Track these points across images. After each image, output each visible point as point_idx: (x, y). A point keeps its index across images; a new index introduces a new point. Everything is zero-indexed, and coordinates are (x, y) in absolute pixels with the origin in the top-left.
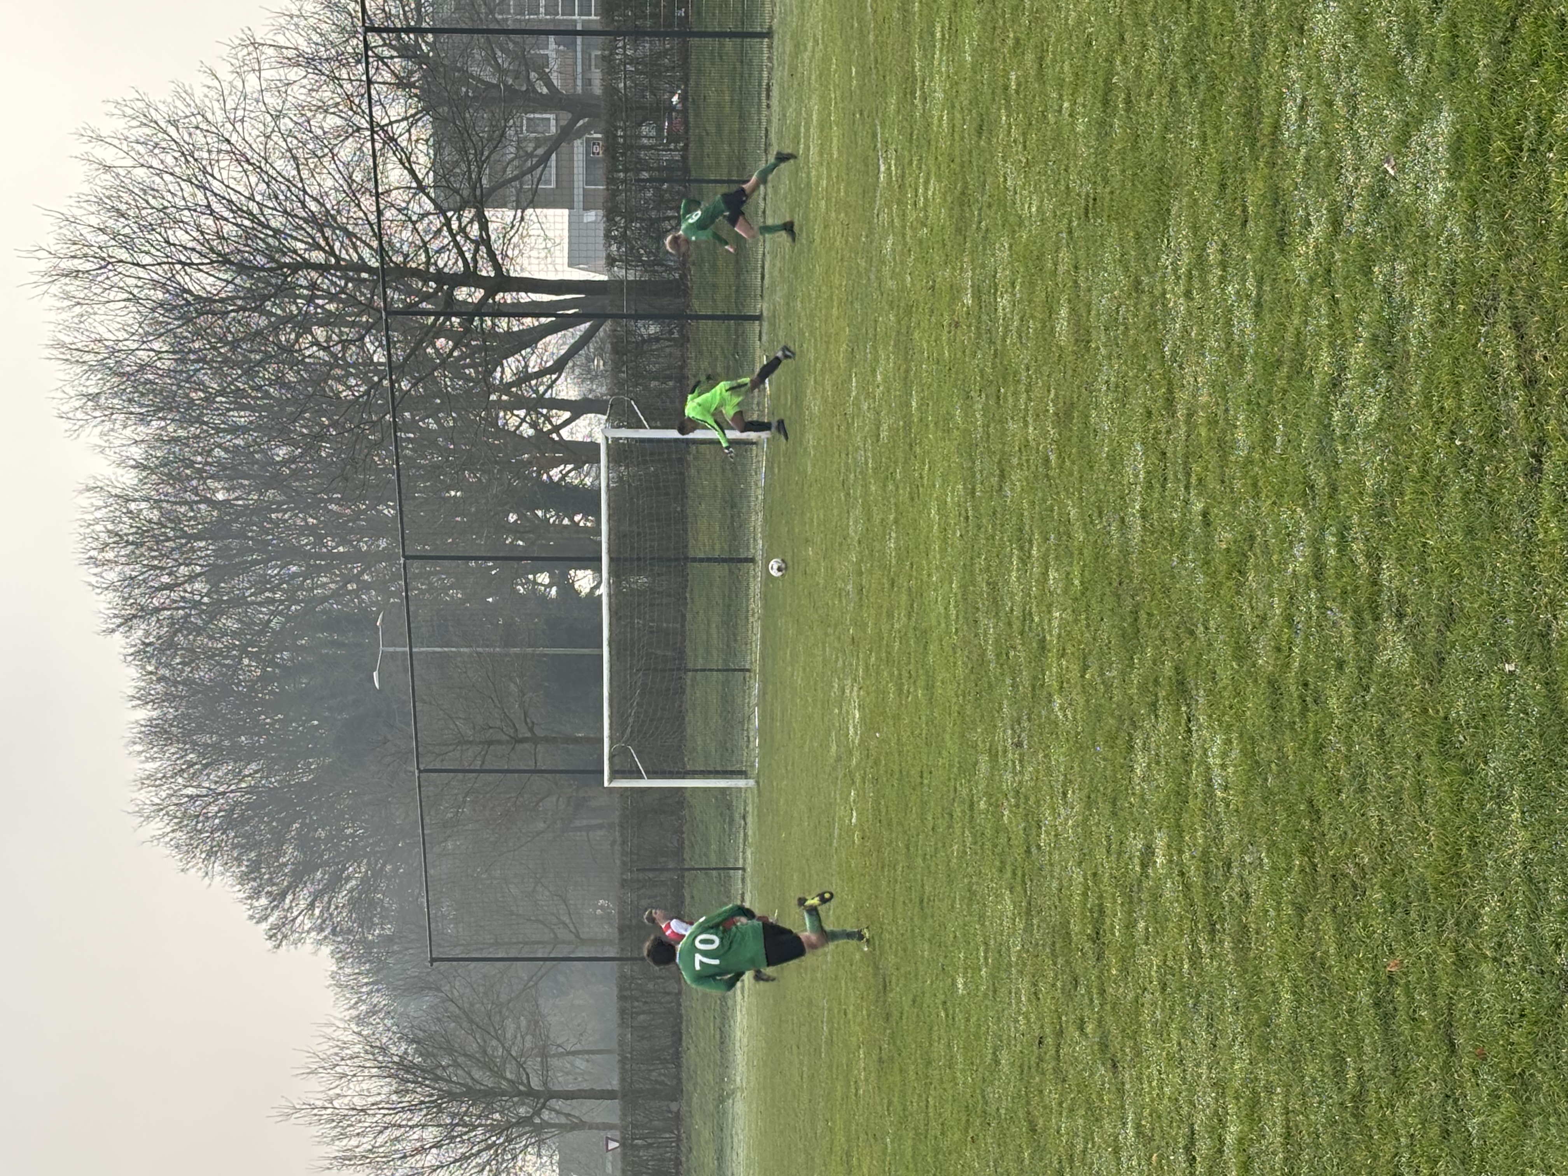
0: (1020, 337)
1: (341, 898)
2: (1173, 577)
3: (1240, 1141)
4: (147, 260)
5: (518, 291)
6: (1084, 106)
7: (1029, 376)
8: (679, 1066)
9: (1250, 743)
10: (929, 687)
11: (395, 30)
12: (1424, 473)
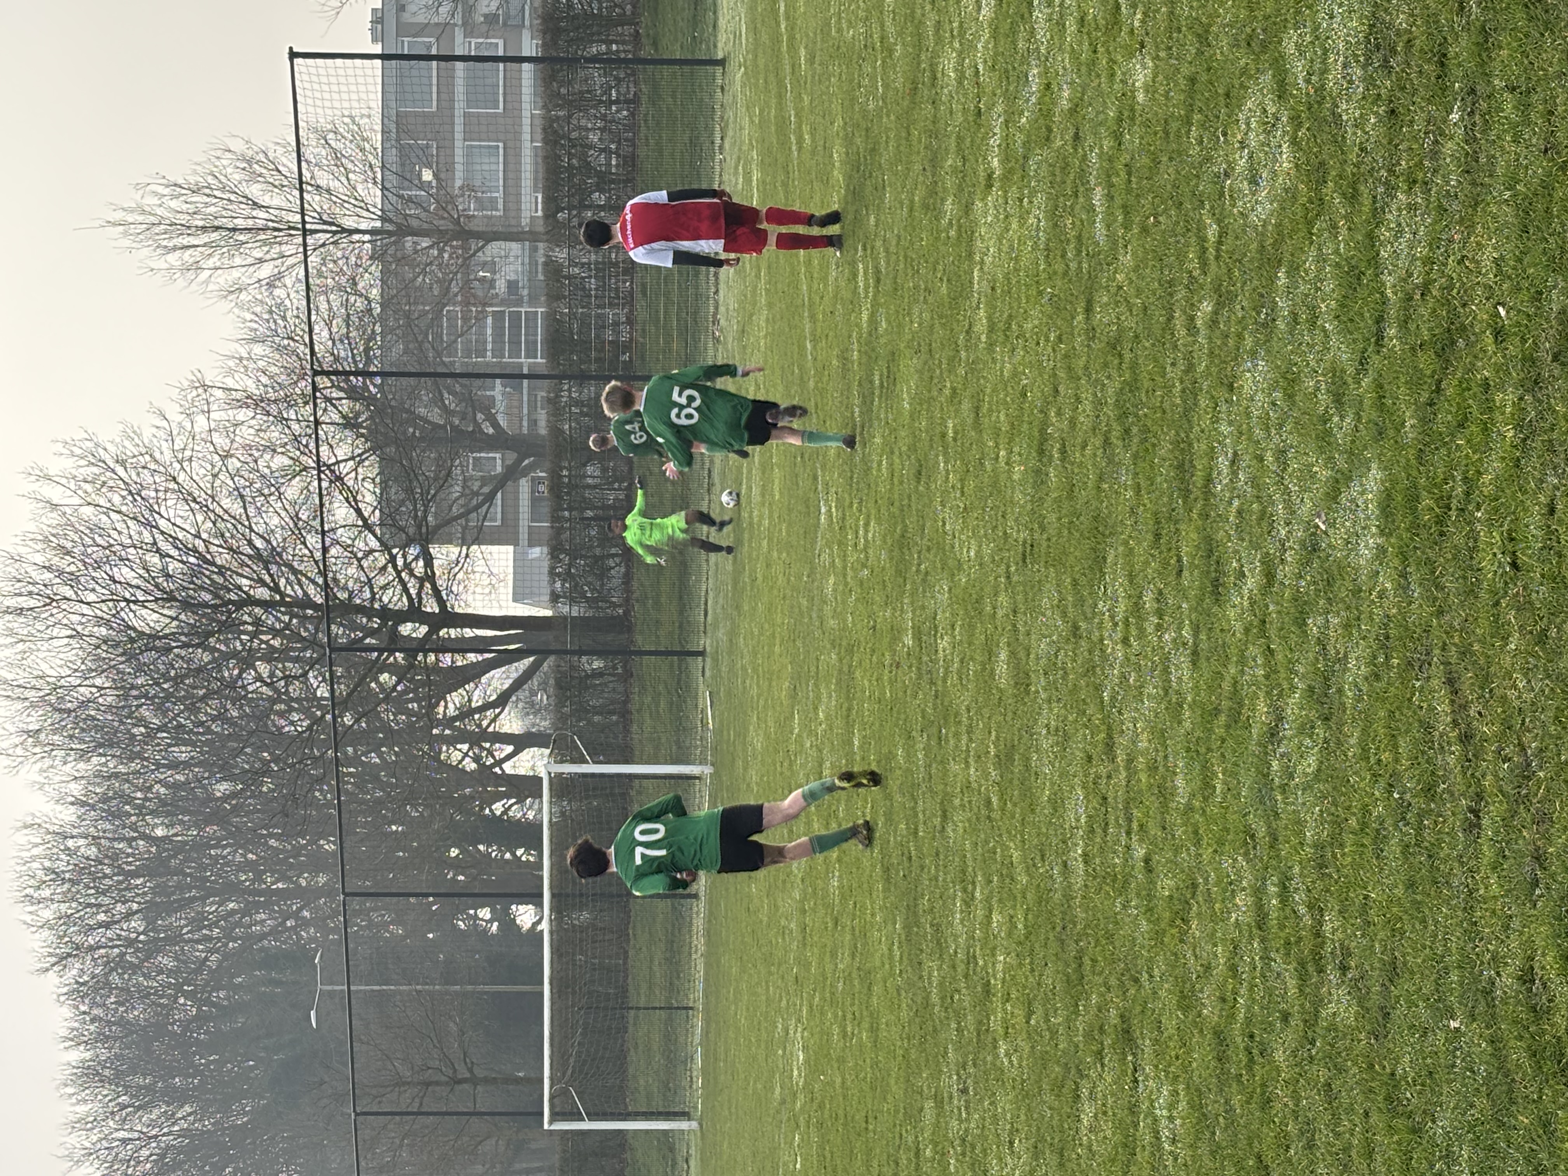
0: (961, 679)
2: (1117, 923)
4: (91, 597)
5: (462, 627)
6: (1020, 455)
7: (970, 718)
9: (1197, 1095)
10: (874, 1030)
11: (345, 373)
12: (1364, 825)
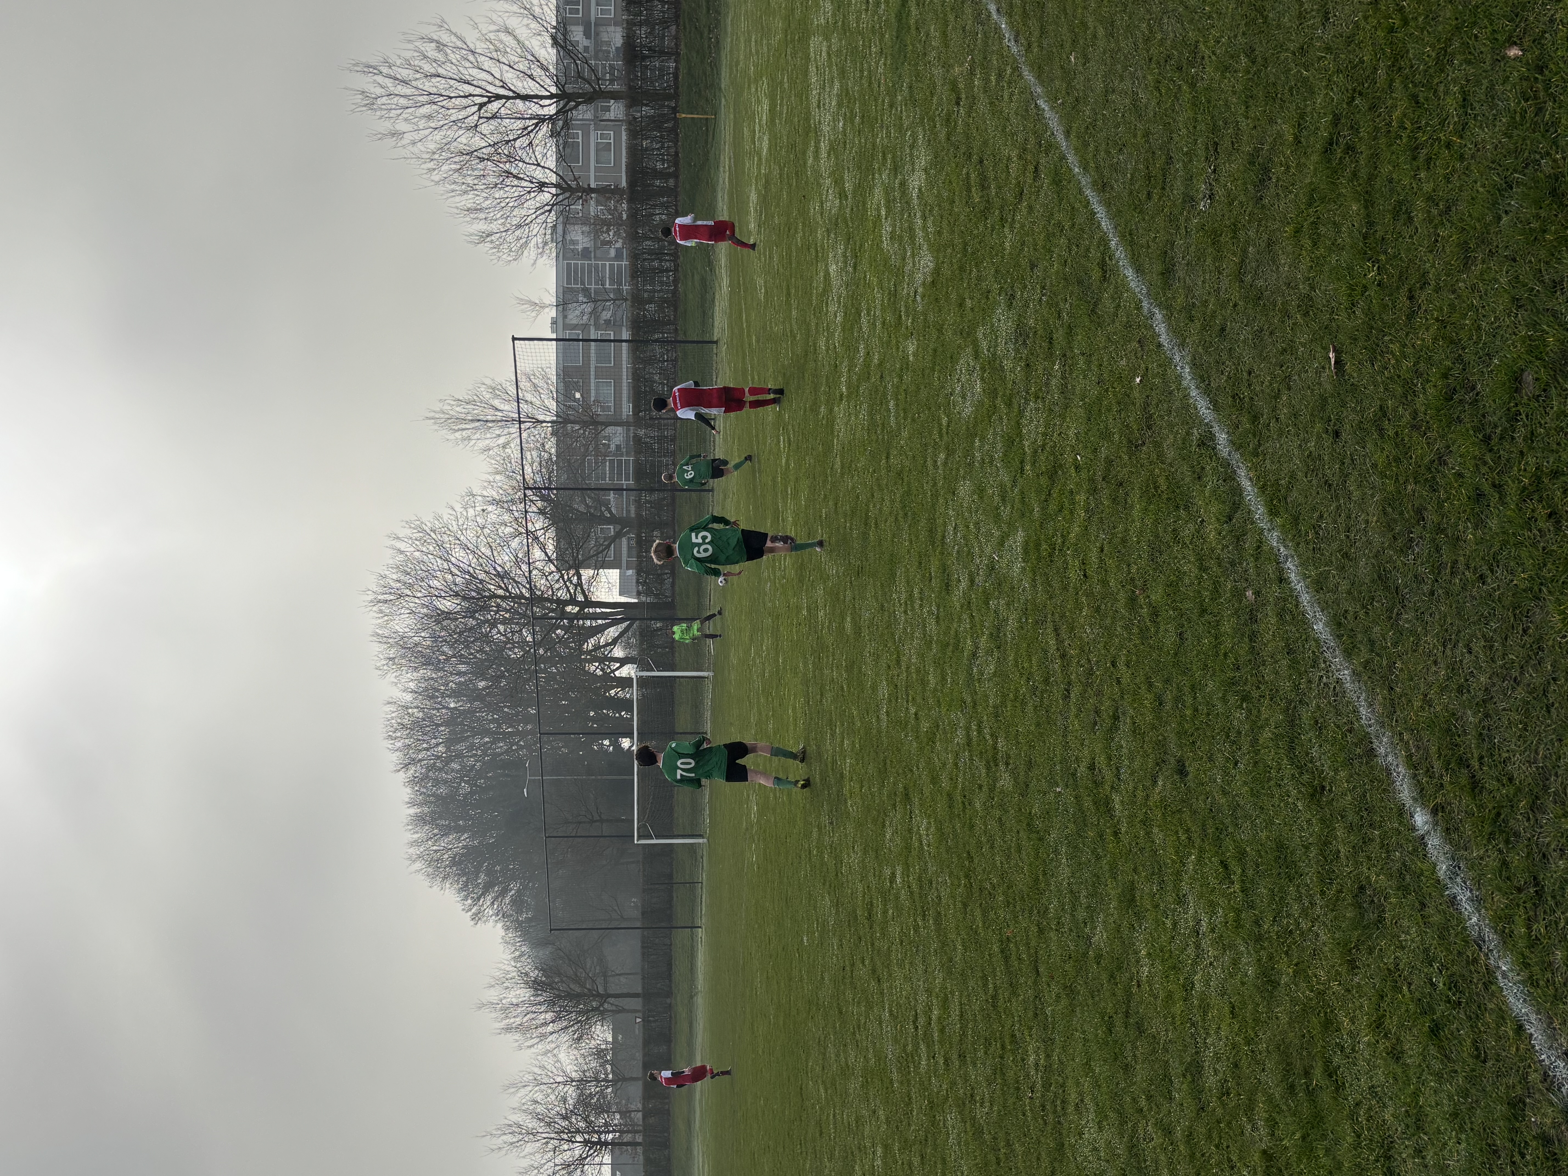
1: (507, 900)
3: (939, 1018)
4: (419, 595)
5: (595, 608)
8: (670, 981)
11: (539, 488)
12: (1016, 698)
